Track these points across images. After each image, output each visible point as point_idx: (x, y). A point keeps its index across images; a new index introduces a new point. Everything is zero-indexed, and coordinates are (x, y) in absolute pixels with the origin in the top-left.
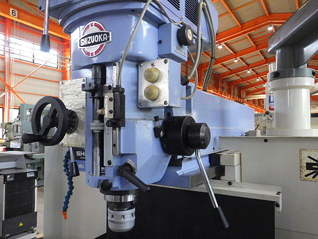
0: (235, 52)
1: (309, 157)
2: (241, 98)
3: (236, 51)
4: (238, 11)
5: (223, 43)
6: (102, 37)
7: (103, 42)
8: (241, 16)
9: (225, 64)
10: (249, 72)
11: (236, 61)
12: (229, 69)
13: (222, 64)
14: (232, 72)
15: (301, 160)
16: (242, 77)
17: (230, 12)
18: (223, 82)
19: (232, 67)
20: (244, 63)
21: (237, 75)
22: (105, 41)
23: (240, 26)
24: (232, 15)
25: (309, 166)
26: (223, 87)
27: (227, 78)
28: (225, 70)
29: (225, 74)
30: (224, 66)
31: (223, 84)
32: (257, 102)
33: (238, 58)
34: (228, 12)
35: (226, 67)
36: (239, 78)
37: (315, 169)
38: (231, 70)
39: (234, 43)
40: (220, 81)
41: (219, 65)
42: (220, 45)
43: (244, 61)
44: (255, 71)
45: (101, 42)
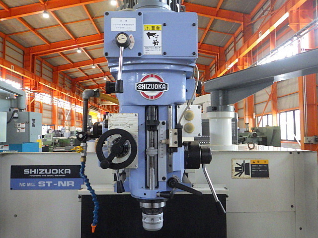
0: (93, 59)
1: (237, 163)
2: (96, 103)
3: (94, 57)
4: (99, 20)
5: (82, 48)
6: (161, 86)
7: (162, 90)
8: (101, 25)
9: (82, 69)
10: (105, 79)
11: (94, 67)
12: (86, 74)
13: (80, 69)
14: (89, 77)
15: (232, 166)
16: (98, 83)
17: (91, 19)
18: (79, 86)
19: (89, 73)
20: (101, 70)
21: (94, 81)
22: (164, 89)
23: (100, 34)
24: (93, 23)
25: (237, 169)
26: (79, 91)
27: (83, 83)
28: (82, 75)
29: (81, 79)
30: (82, 70)
31: (79, 88)
32: (111, 108)
33: (96, 64)
34: (89, 19)
35: (84, 72)
36: (95, 84)
37: (240, 171)
38: (88, 75)
39: (92, 49)
40: (76, 85)
41: (77, 69)
42: (79, 49)
43: (101, 68)
44: (110, 79)
45: (160, 90)
